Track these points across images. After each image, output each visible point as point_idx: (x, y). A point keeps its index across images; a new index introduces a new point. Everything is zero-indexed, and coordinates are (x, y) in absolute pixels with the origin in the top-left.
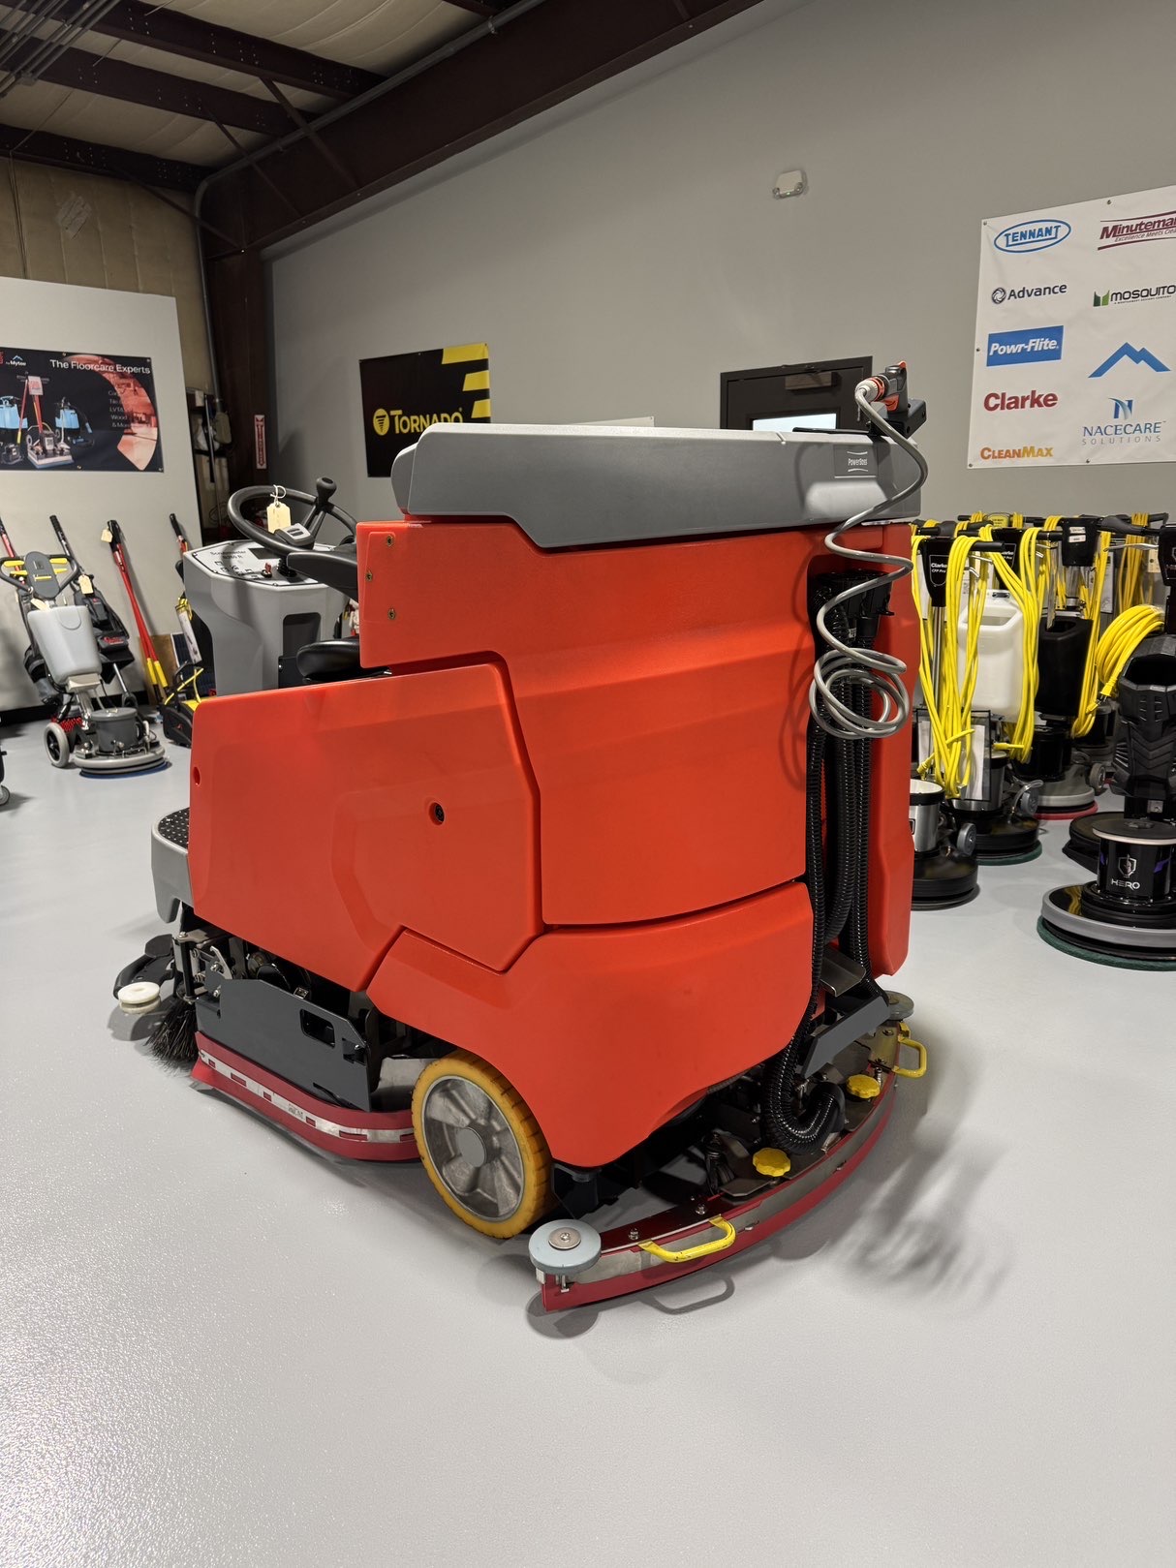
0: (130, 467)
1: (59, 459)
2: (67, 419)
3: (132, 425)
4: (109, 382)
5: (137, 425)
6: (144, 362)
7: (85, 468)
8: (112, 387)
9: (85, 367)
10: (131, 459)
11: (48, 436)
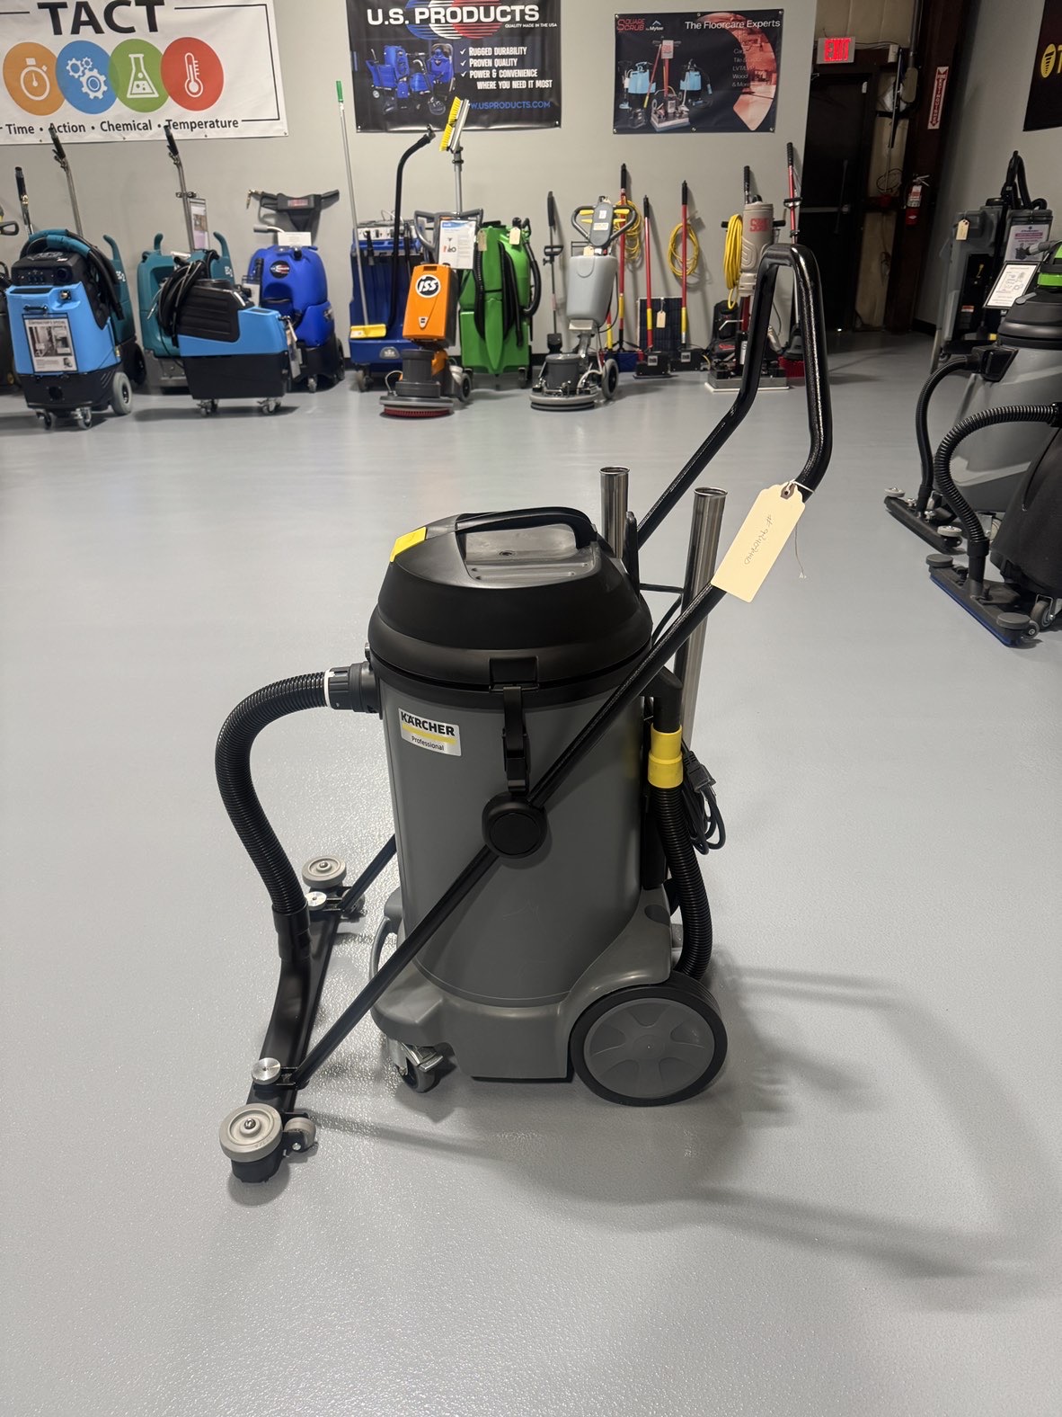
0: (742, 127)
1: (677, 122)
2: (692, 81)
3: (752, 83)
4: (737, 40)
5: (756, 83)
6: (776, 15)
7: (698, 131)
8: (736, 44)
9: (716, 26)
10: (744, 120)
11: (671, 99)
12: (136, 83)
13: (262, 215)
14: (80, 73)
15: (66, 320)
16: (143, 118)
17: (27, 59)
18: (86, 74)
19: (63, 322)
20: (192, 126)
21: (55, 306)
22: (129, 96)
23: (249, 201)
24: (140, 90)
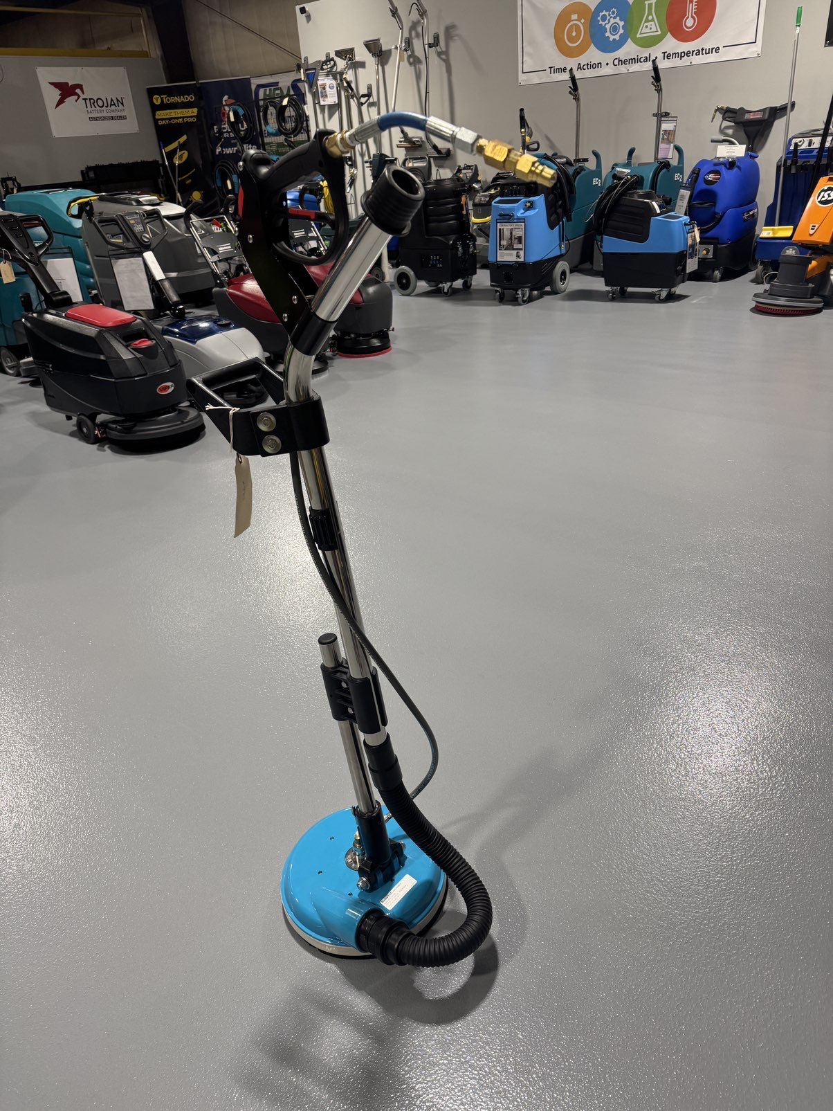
12: (646, 24)
13: (722, 127)
14: (607, 22)
15: (523, 224)
16: (645, 53)
17: (572, 16)
18: (612, 22)
19: (521, 225)
20: (681, 55)
21: (520, 213)
22: (638, 36)
23: (714, 115)
24: (648, 30)
